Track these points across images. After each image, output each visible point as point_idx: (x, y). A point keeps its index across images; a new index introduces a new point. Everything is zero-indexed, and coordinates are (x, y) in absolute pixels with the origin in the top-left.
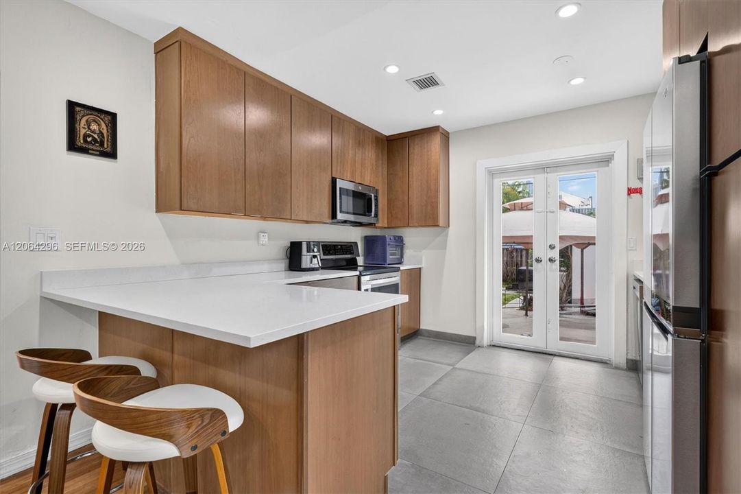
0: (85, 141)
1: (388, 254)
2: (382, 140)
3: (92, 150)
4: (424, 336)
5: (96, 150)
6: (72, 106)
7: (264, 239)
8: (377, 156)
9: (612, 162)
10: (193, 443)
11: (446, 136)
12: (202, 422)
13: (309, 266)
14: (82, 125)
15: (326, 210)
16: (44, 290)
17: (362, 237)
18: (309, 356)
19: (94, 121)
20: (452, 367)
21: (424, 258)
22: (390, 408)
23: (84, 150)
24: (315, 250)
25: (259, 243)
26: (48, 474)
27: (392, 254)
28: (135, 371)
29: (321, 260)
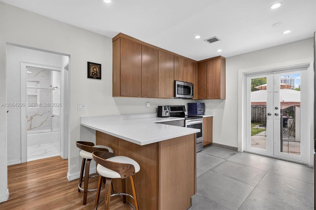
0: (92, 74)
1: (198, 110)
2: (195, 63)
3: (94, 77)
4: (214, 146)
5: (95, 77)
6: (89, 63)
7: (148, 105)
8: (193, 70)
9: (309, 67)
10: (125, 174)
11: (224, 60)
12: (127, 168)
13: (165, 115)
14: (91, 69)
15: (172, 93)
16: (82, 123)
17: (187, 104)
18: (161, 150)
19: (95, 67)
20: (225, 160)
21: (214, 113)
22: (193, 172)
23: (92, 78)
24: (167, 109)
25: (146, 107)
26: (84, 180)
27: (199, 111)
28: (107, 150)
29: (170, 113)
